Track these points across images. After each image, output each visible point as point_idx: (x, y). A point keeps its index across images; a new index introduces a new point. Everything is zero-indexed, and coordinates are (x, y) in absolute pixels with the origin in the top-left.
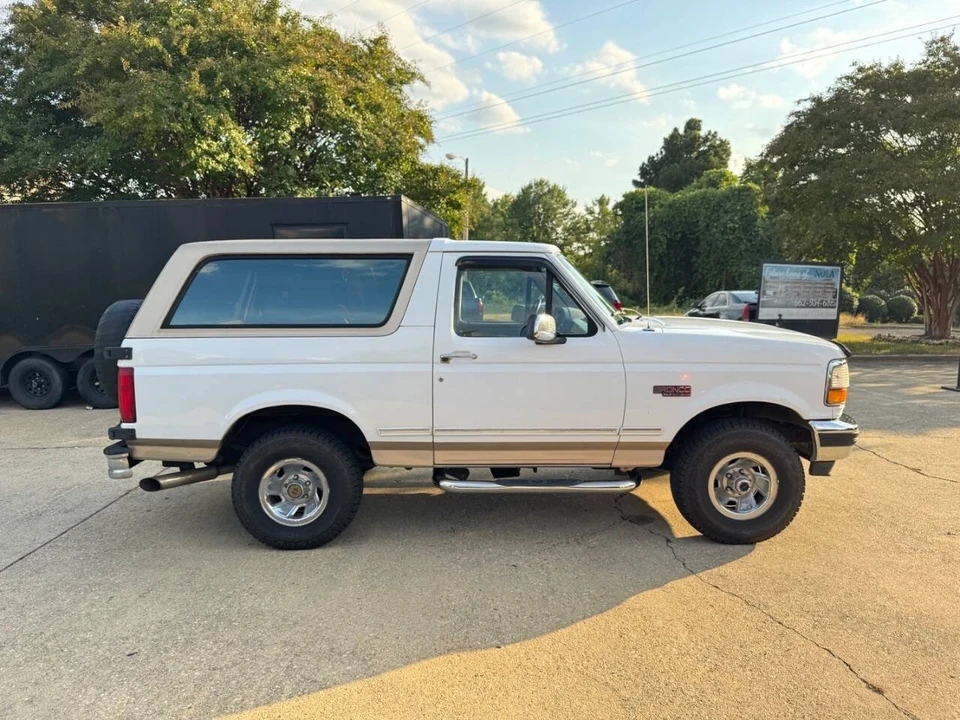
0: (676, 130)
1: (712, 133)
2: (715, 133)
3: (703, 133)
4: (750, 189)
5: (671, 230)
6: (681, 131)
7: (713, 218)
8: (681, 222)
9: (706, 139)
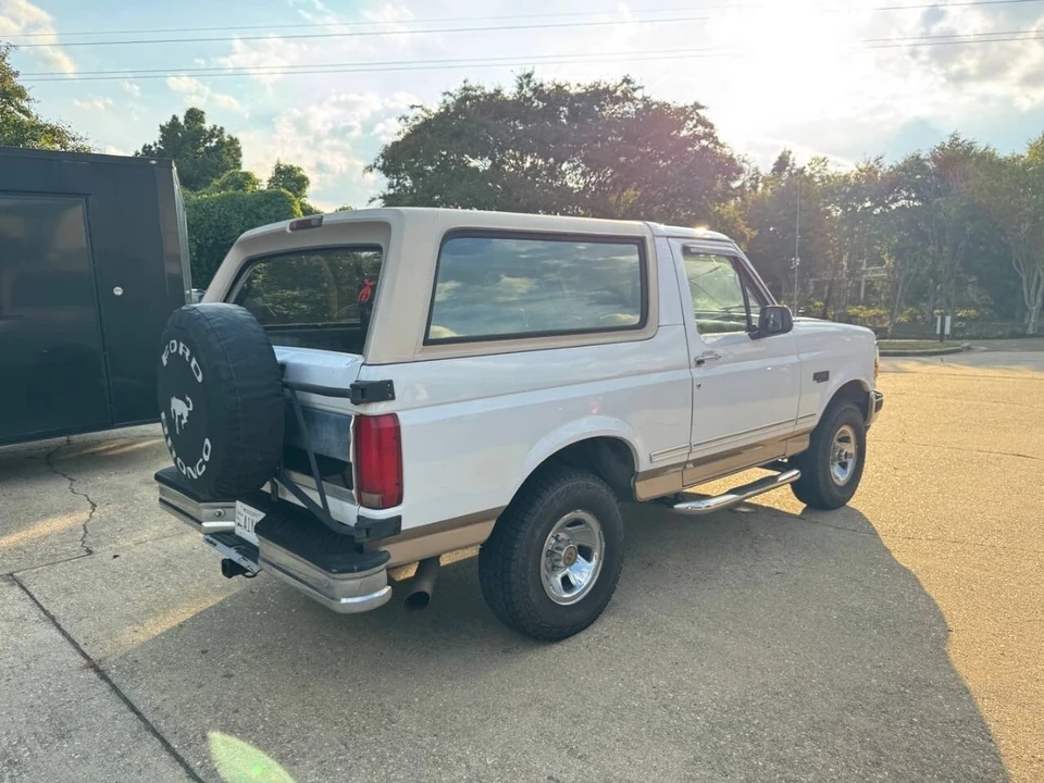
0: (175, 118)
1: (218, 128)
2: (222, 128)
3: (207, 126)
4: (283, 194)
5: (200, 235)
6: (181, 120)
7: (247, 223)
8: (211, 226)
9: (212, 135)
